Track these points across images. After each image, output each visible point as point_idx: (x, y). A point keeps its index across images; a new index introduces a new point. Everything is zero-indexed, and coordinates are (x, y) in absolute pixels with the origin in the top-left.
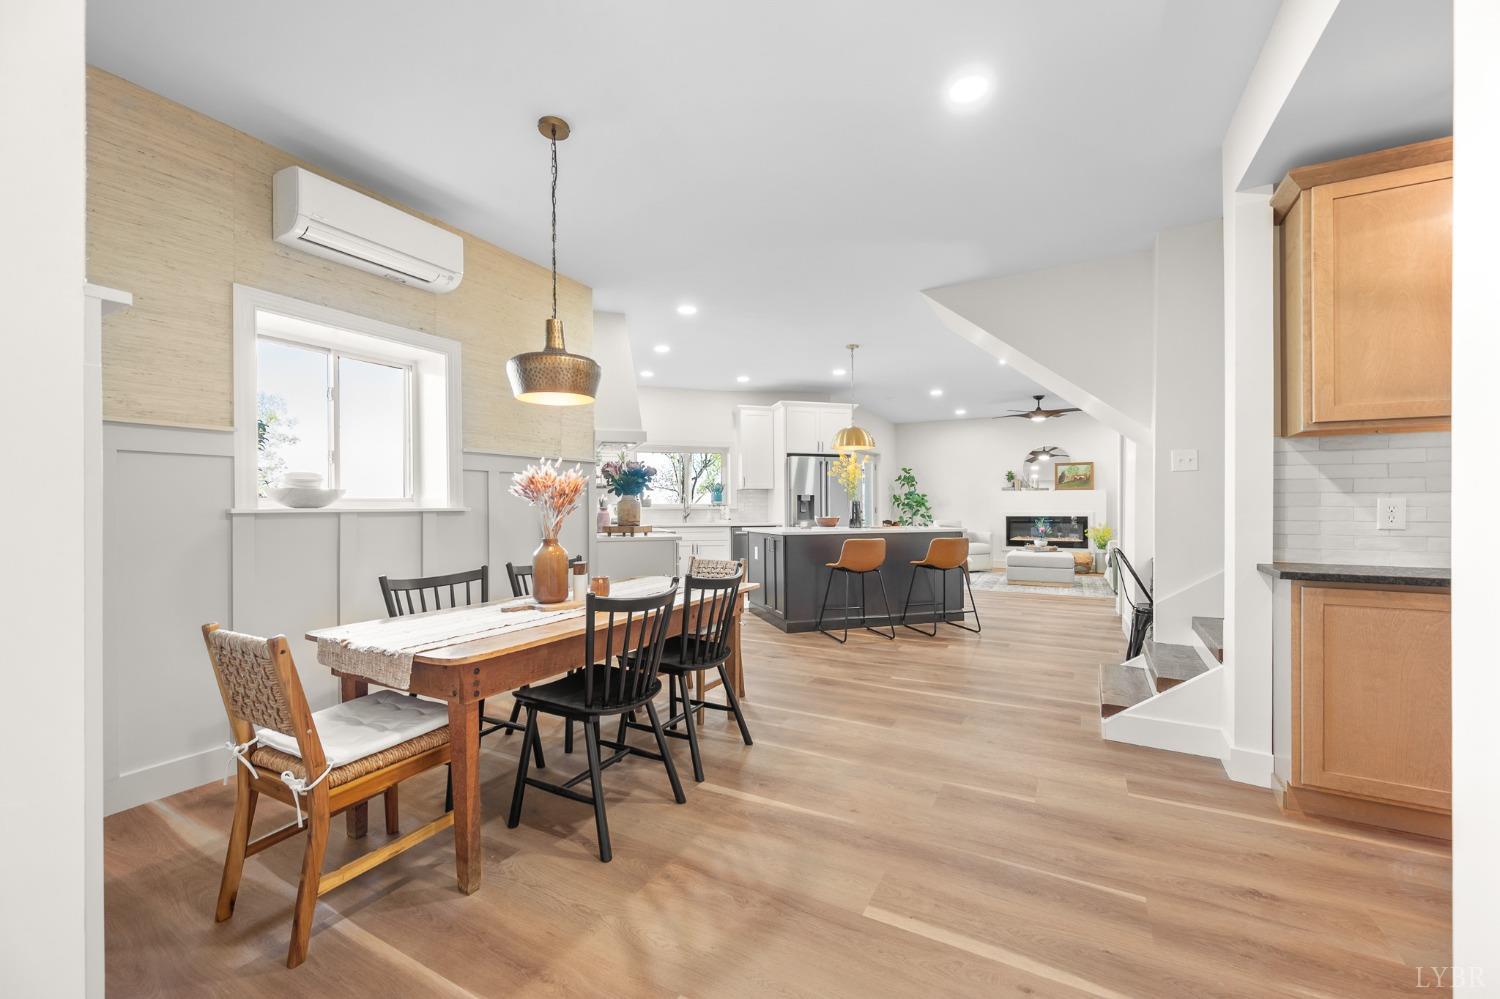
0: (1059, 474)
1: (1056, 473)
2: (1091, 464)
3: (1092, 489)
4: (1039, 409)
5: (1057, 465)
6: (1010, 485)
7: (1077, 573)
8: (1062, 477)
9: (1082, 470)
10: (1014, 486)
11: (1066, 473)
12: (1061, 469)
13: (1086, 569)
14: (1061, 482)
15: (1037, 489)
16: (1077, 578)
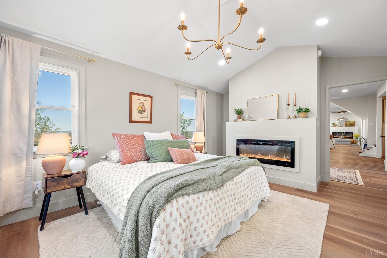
0: (346, 123)
1: (345, 123)
2: (354, 121)
3: (354, 126)
4: (342, 111)
5: (345, 121)
6: (334, 125)
7: (351, 143)
8: (347, 124)
9: (352, 122)
10: (334, 126)
11: (348, 123)
12: (346, 122)
13: (353, 143)
14: (346, 125)
15: (340, 126)
16: (351, 144)
